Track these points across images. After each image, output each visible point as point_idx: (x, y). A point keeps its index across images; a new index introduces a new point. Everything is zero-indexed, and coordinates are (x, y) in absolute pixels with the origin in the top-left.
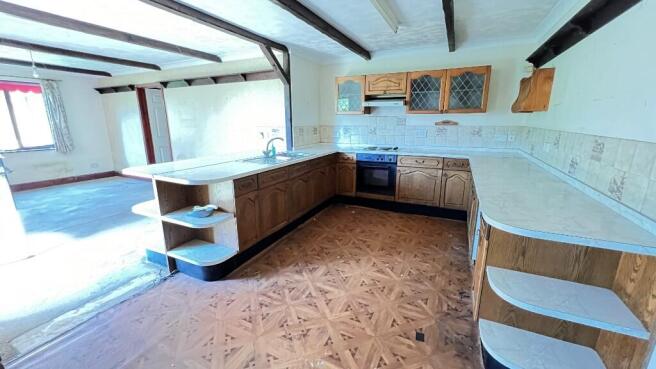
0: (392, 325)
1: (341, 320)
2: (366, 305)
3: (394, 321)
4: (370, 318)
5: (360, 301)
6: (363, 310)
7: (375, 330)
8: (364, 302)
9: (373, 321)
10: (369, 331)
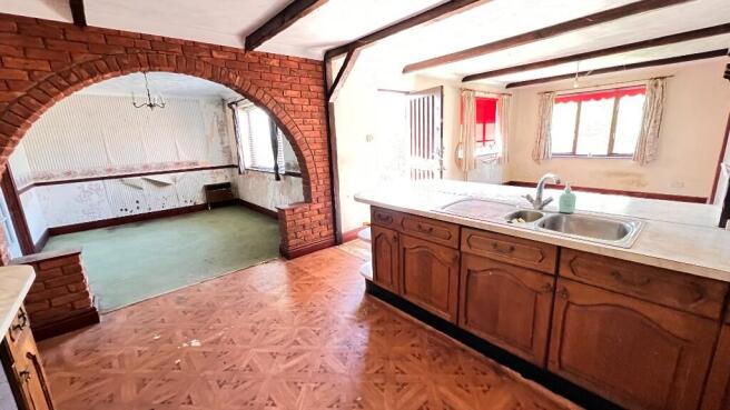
0: (189, 397)
1: (242, 358)
2: (235, 387)
3: (190, 403)
4: (218, 382)
5: (246, 385)
6: (234, 380)
7: (205, 379)
8: (242, 387)
9: (214, 384)
10: (209, 373)
